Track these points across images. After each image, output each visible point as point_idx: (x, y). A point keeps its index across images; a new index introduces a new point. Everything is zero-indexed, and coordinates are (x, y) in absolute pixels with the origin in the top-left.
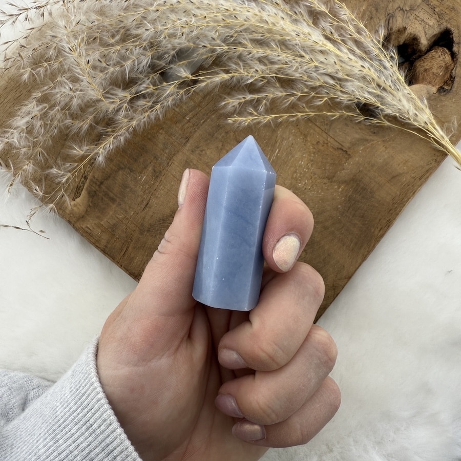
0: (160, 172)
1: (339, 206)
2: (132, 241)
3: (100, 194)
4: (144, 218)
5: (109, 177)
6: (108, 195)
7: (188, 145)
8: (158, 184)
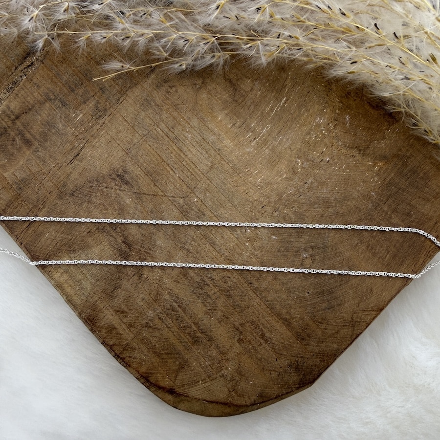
0: (105, 110)
1: (373, 194)
2: (44, 207)
3: (12, 133)
4: (69, 175)
5: (30, 109)
6: (23, 135)
7: (153, 76)
8: (98, 127)
